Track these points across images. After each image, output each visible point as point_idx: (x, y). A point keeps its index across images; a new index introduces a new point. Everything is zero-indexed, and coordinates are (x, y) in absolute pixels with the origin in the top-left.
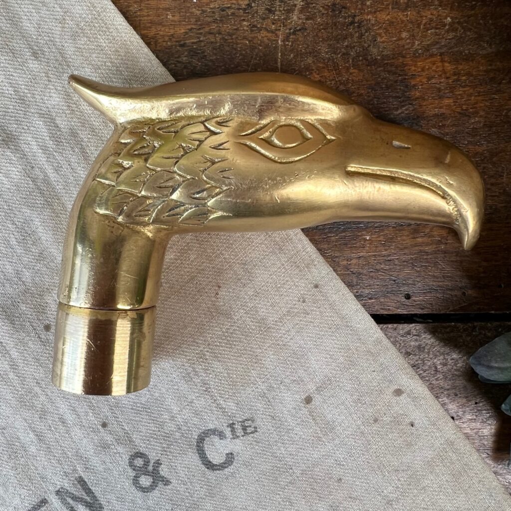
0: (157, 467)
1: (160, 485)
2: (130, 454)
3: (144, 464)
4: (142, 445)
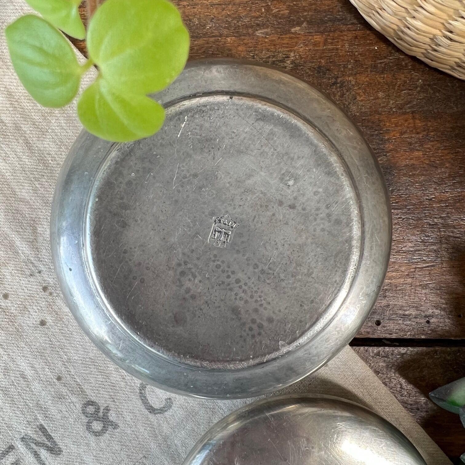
1: (110, 428)
2: (83, 403)
3: (95, 411)
4: (92, 394)
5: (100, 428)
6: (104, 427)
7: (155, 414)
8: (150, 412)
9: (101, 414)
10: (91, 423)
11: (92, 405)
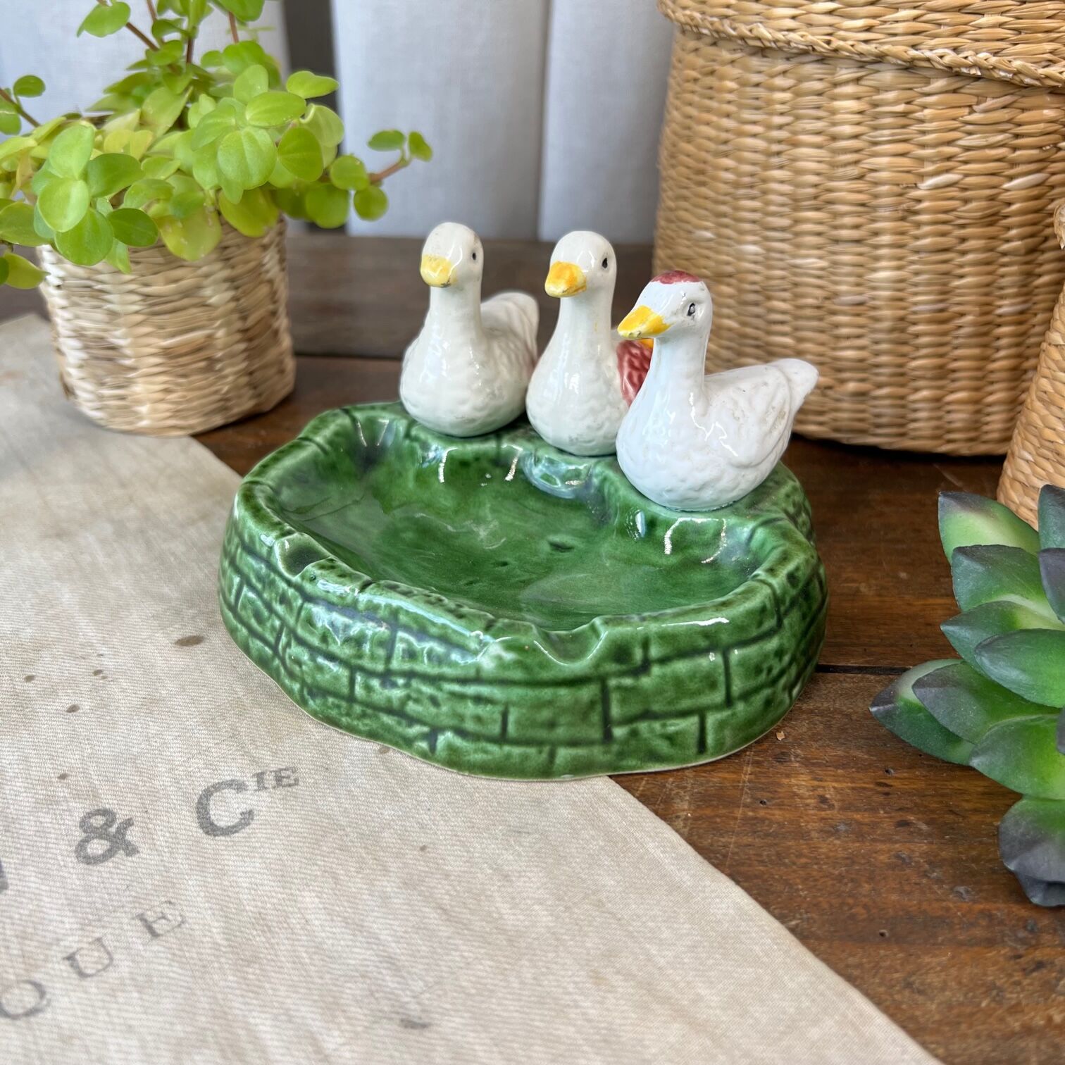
0: (125, 829)
1: (120, 854)
2: (88, 811)
3: (105, 824)
4: (111, 802)
5: (100, 852)
6: (109, 850)
7: (215, 836)
8: (207, 833)
9: (113, 830)
10: (88, 842)
11: (104, 815)
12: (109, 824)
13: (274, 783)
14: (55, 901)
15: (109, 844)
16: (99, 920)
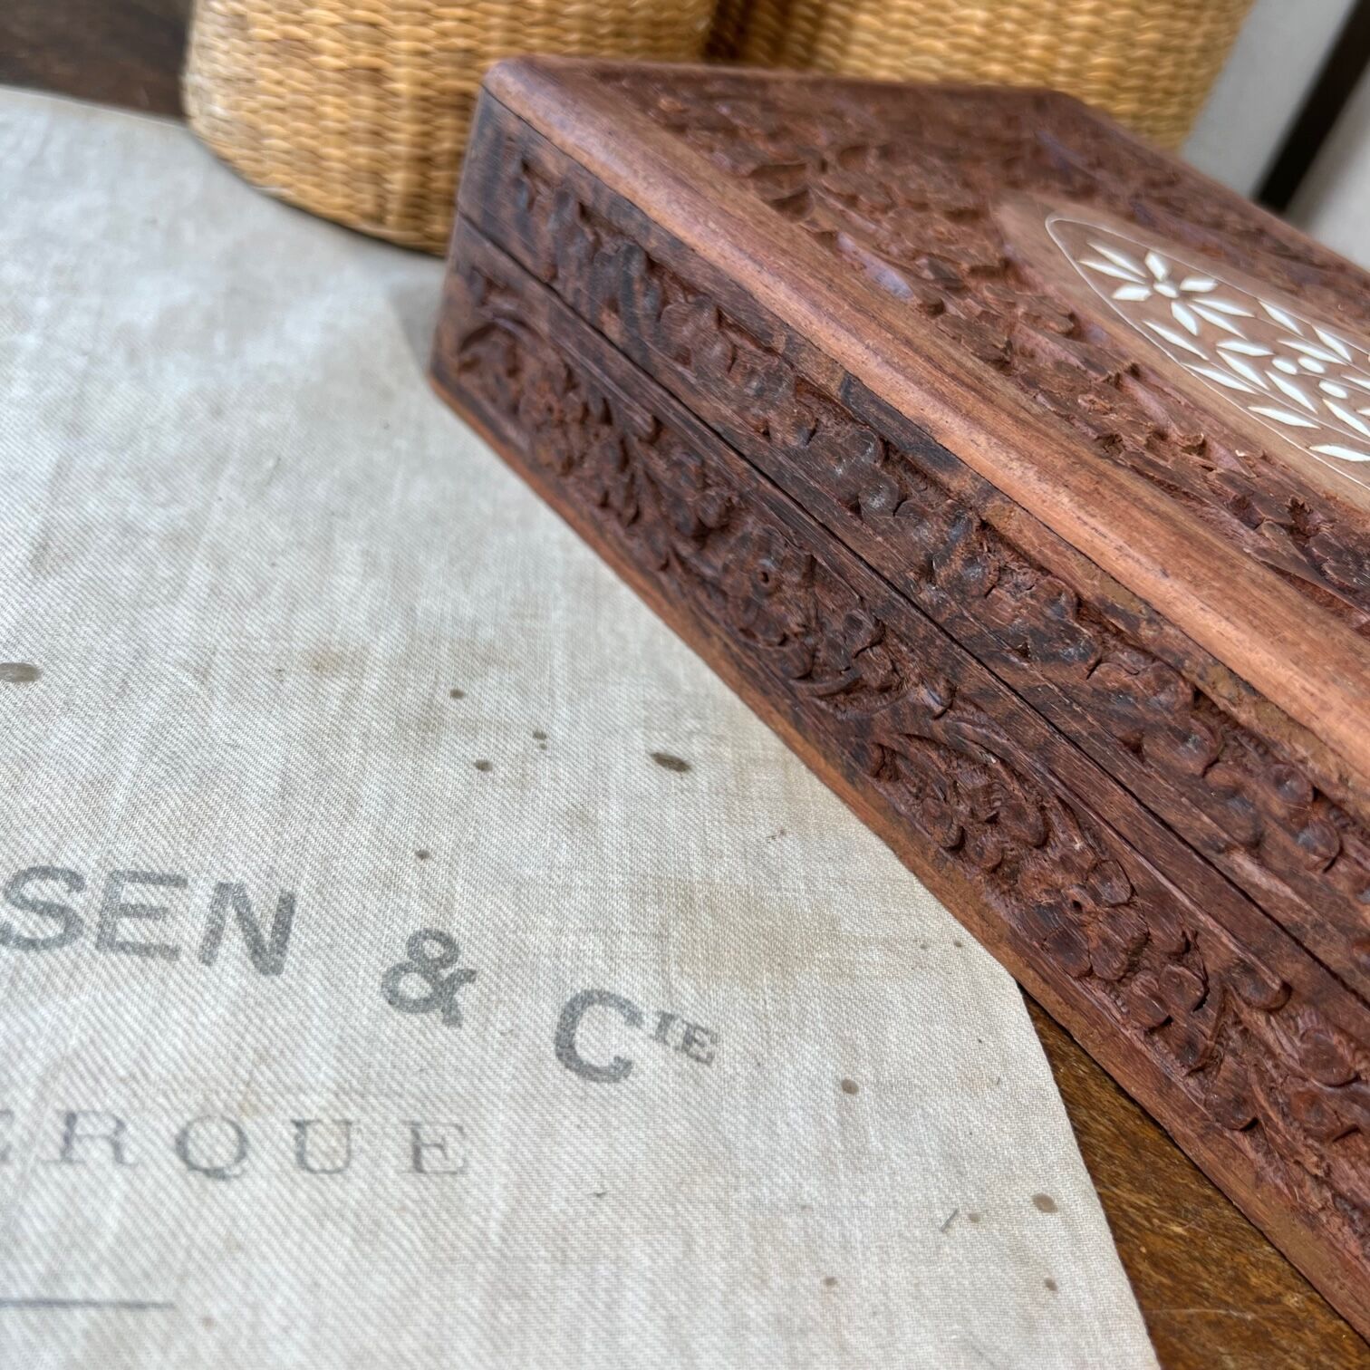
0: (461, 982)
1: (435, 1016)
2: (428, 926)
3: (440, 959)
4: (462, 930)
5: (414, 996)
6: (426, 1001)
7: (567, 1066)
8: (559, 1055)
9: (445, 973)
10: (406, 971)
11: (444, 945)
12: (444, 962)
13: (680, 1040)
14: (324, 1029)
15: (430, 990)
16: (363, 1096)
